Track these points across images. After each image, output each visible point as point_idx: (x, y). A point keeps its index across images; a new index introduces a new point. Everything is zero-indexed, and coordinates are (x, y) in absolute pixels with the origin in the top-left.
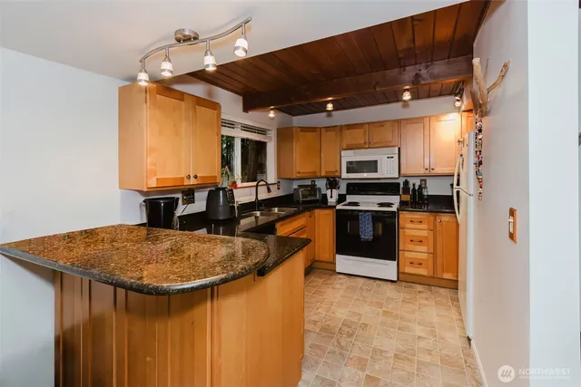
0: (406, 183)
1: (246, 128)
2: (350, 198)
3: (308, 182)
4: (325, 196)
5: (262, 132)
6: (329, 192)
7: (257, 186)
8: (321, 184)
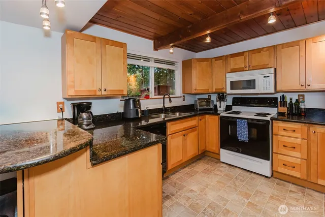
0: (283, 97)
1: (157, 61)
2: (235, 108)
3: (206, 96)
4: (216, 106)
5: (172, 63)
6: (218, 104)
7: (164, 98)
8: (214, 98)
